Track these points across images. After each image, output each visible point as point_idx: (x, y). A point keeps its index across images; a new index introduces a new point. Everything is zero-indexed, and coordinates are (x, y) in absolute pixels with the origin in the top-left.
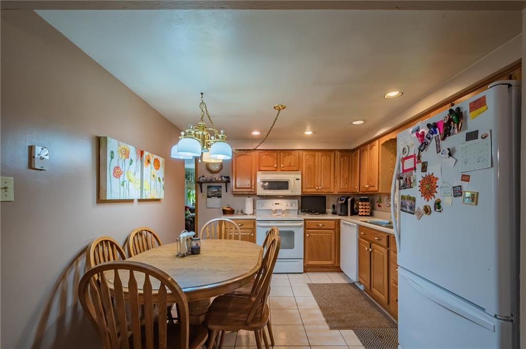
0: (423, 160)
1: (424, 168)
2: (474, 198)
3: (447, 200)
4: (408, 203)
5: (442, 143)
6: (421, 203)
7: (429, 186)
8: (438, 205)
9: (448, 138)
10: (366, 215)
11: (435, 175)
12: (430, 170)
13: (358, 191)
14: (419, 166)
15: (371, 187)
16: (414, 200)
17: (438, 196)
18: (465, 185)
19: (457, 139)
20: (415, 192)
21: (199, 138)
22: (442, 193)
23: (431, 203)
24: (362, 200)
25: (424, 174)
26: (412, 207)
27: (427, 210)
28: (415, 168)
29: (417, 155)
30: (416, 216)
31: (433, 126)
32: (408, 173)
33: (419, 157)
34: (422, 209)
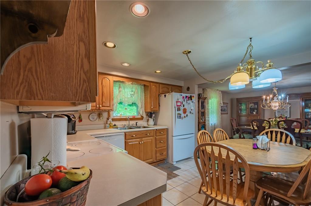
0: (183, 104)
2: (193, 114)
3: (189, 114)
4: (179, 116)
5: (188, 101)
6: (183, 115)
7: (185, 111)
8: (187, 115)
12: (185, 107)
14: (182, 105)
16: (181, 114)
17: (187, 113)
18: (191, 111)
20: (181, 112)
21: (248, 71)
22: (188, 113)
23: (185, 115)
26: (180, 117)
27: (185, 117)
28: (181, 105)
29: (182, 102)
30: (181, 119)
31: (186, 97)
32: (179, 107)
33: (182, 103)
34: (183, 117)
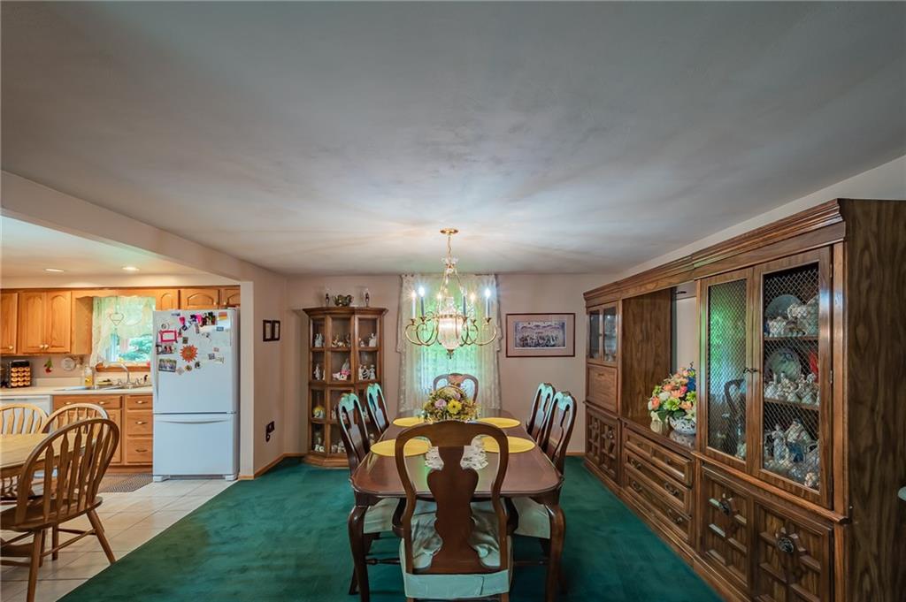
0: (183, 335)
1: (185, 341)
2: (220, 360)
3: (204, 362)
4: (168, 365)
5: (201, 329)
6: (182, 364)
7: (189, 353)
8: (197, 365)
9: (204, 327)
10: (24, 386)
11: (195, 347)
12: (190, 343)
13: (14, 352)
14: (180, 340)
15: (53, 347)
16: (175, 362)
17: (197, 359)
18: (216, 353)
19: (208, 328)
20: (177, 356)
22: (201, 358)
23: (192, 363)
24: (15, 365)
25: (185, 345)
26: (172, 368)
27: (189, 368)
28: (176, 340)
29: (178, 331)
30: (176, 373)
31: (193, 317)
32: (168, 343)
33: (180, 334)
34: (184, 368)
